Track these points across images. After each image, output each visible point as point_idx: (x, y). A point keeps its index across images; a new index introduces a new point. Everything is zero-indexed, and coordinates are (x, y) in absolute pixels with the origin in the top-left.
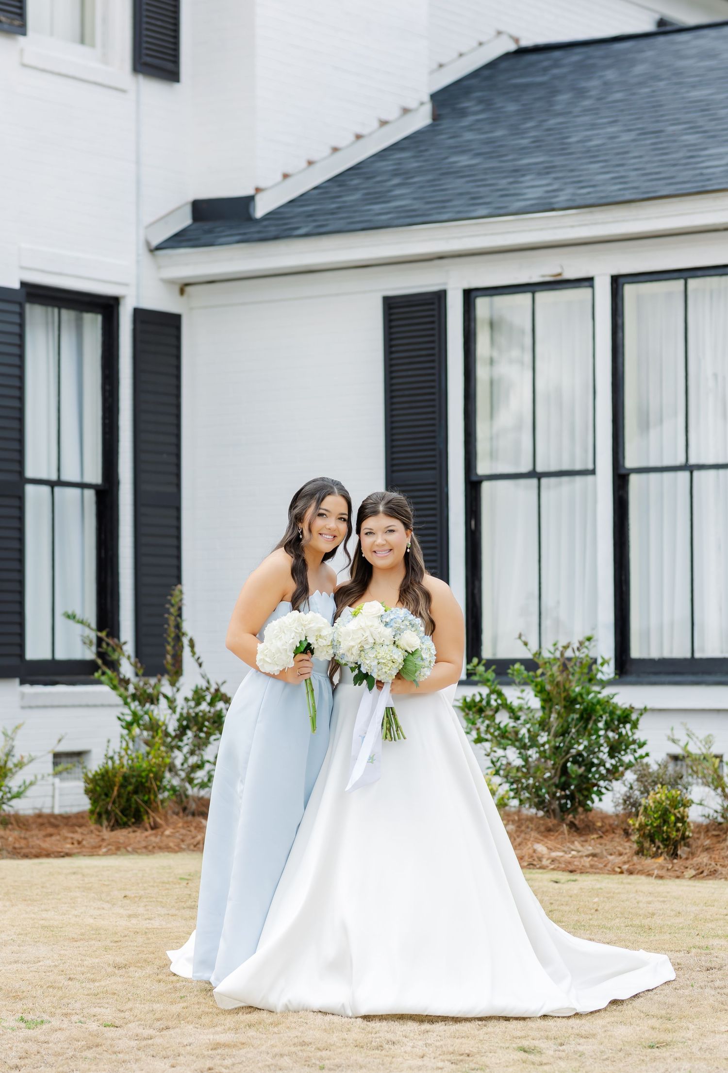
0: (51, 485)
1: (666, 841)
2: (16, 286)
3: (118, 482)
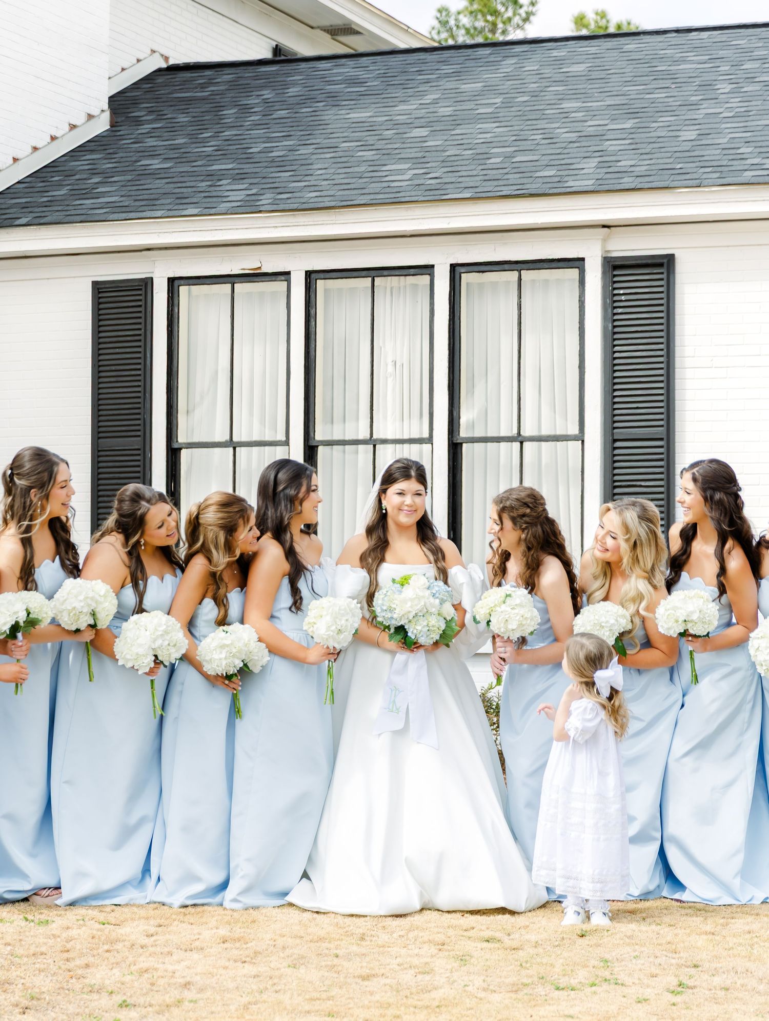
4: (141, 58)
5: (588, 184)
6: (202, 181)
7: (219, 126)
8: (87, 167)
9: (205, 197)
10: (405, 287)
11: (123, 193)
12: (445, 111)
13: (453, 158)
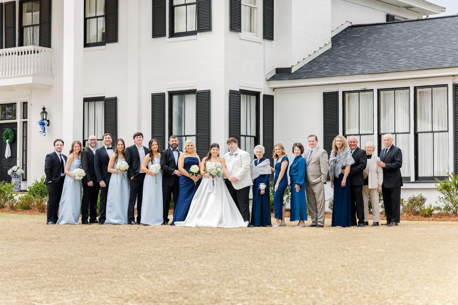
0: (245, 136)
2: (239, 90)
3: (260, 136)
4: (343, 24)
5: (447, 65)
6: (352, 65)
7: (361, 46)
8: (323, 60)
9: (352, 70)
10: (404, 92)
11: (331, 69)
12: (421, 41)
13: (417, 57)
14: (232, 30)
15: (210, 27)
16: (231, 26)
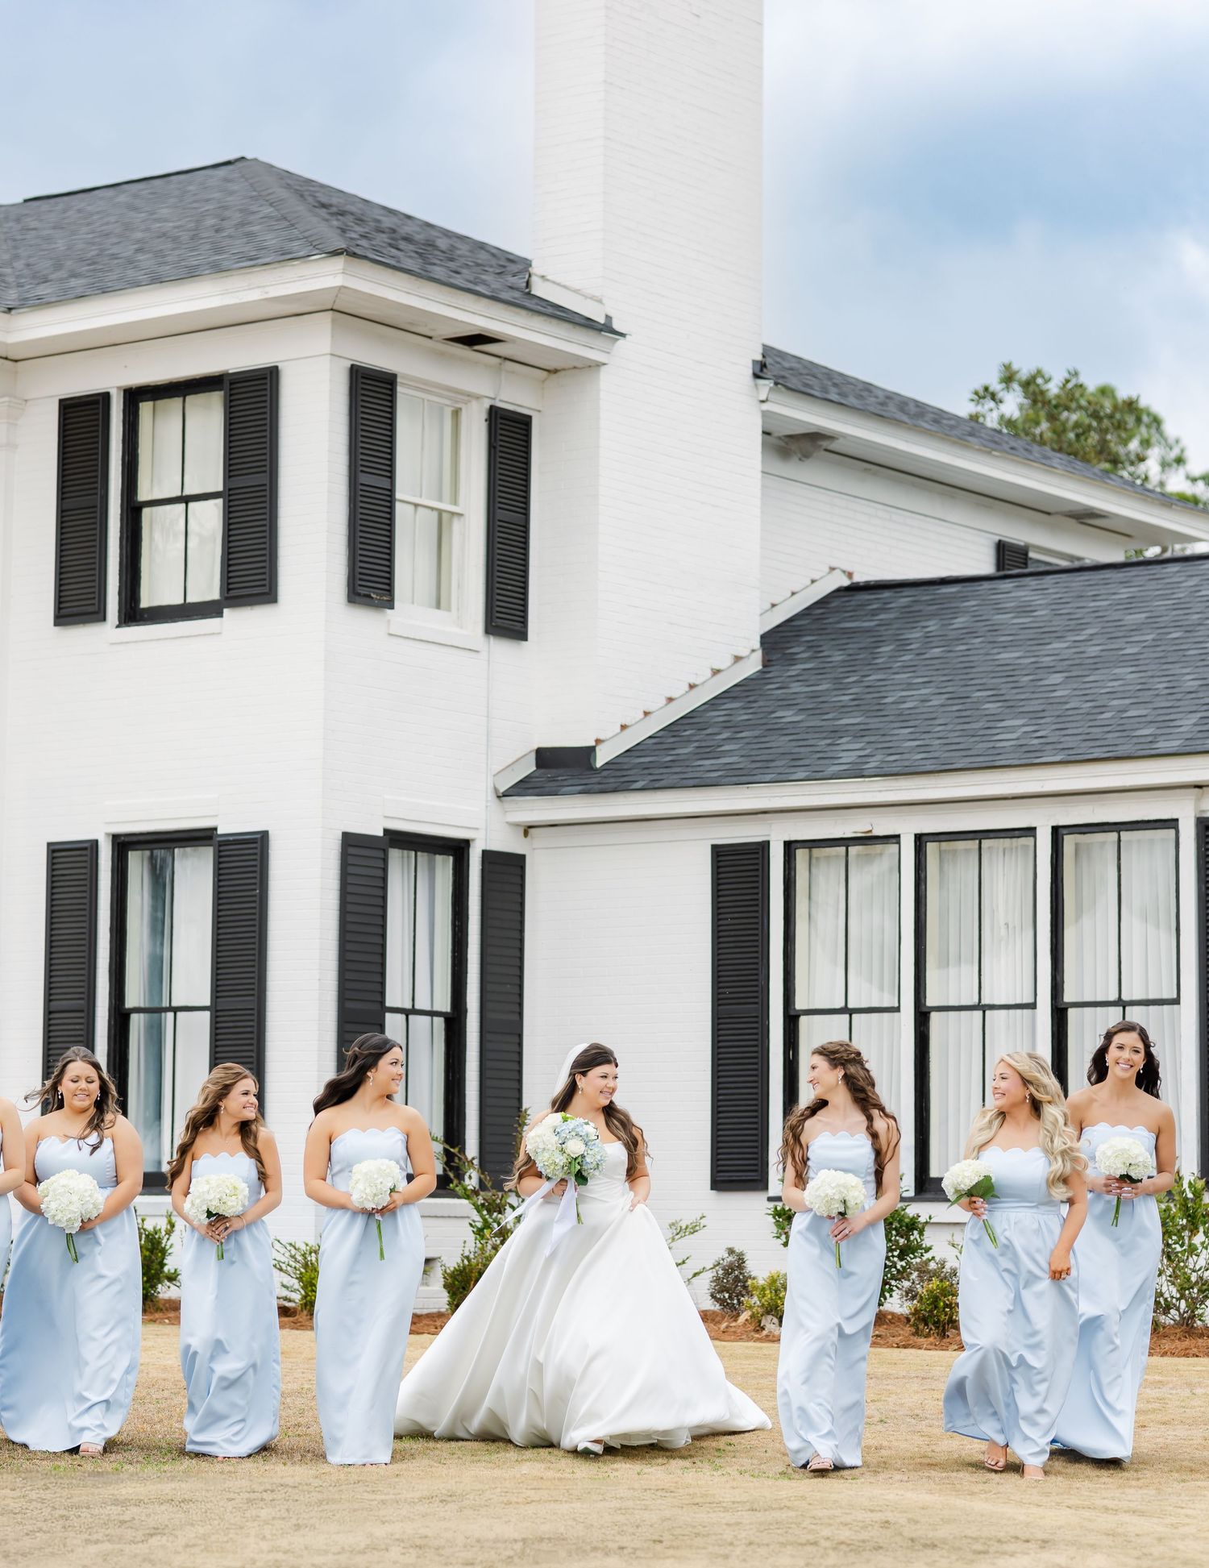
0: (407, 1013)
1: (937, 1323)
2: (381, 834)
3: (466, 1011)
4: (816, 577)
5: (1174, 745)
6: (825, 738)
7: (870, 667)
8: (721, 719)
9: (819, 758)
11: (743, 753)
12: (1093, 650)
13: (1070, 712)
14: (358, 599)
15: (270, 589)
16: (354, 584)
